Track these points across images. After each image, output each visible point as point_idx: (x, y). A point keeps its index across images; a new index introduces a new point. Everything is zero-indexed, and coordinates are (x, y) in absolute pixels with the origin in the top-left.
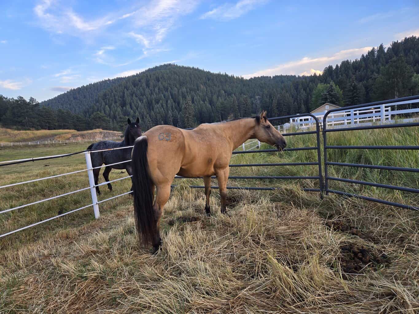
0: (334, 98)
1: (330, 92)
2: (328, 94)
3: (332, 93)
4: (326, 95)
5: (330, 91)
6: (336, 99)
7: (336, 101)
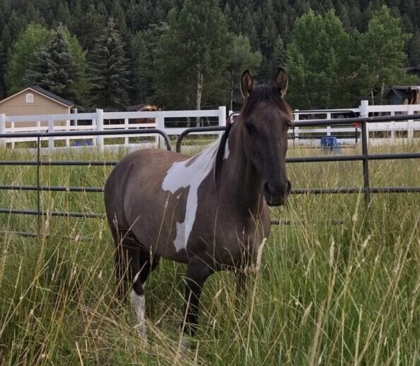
0: (65, 68)
1: (55, 51)
2: (49, 55)
3: (60, 55)
4: (44, 58)
5: (55, 49)
6: (69, 72)
7: (69, 78)
